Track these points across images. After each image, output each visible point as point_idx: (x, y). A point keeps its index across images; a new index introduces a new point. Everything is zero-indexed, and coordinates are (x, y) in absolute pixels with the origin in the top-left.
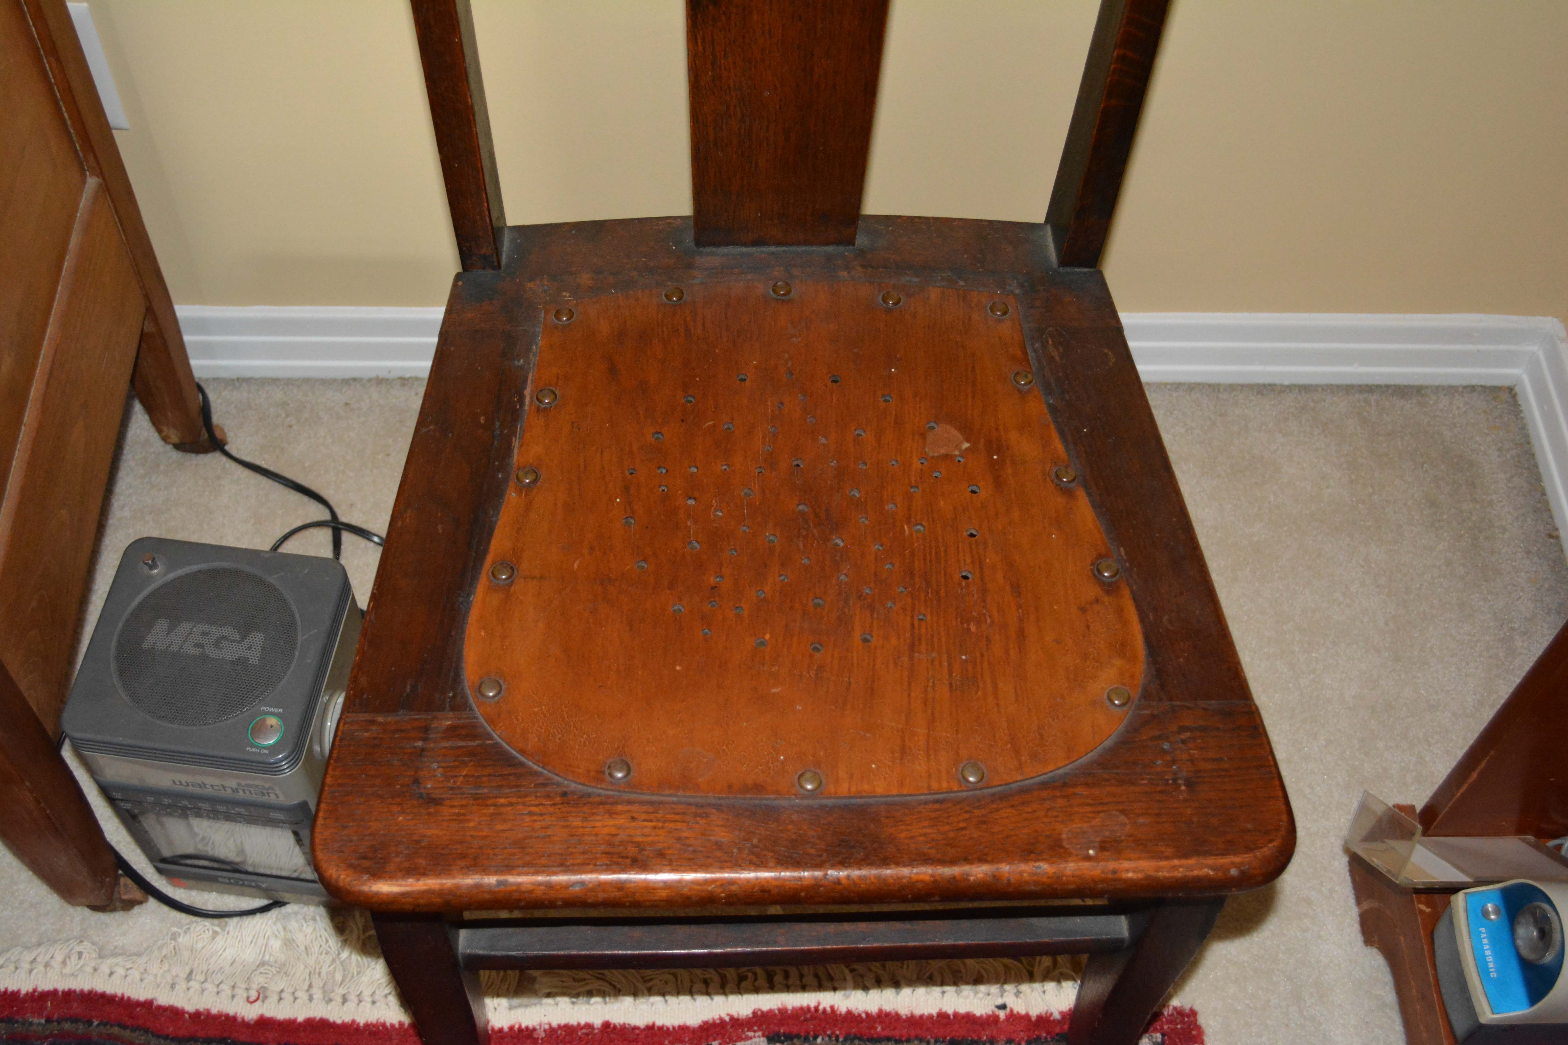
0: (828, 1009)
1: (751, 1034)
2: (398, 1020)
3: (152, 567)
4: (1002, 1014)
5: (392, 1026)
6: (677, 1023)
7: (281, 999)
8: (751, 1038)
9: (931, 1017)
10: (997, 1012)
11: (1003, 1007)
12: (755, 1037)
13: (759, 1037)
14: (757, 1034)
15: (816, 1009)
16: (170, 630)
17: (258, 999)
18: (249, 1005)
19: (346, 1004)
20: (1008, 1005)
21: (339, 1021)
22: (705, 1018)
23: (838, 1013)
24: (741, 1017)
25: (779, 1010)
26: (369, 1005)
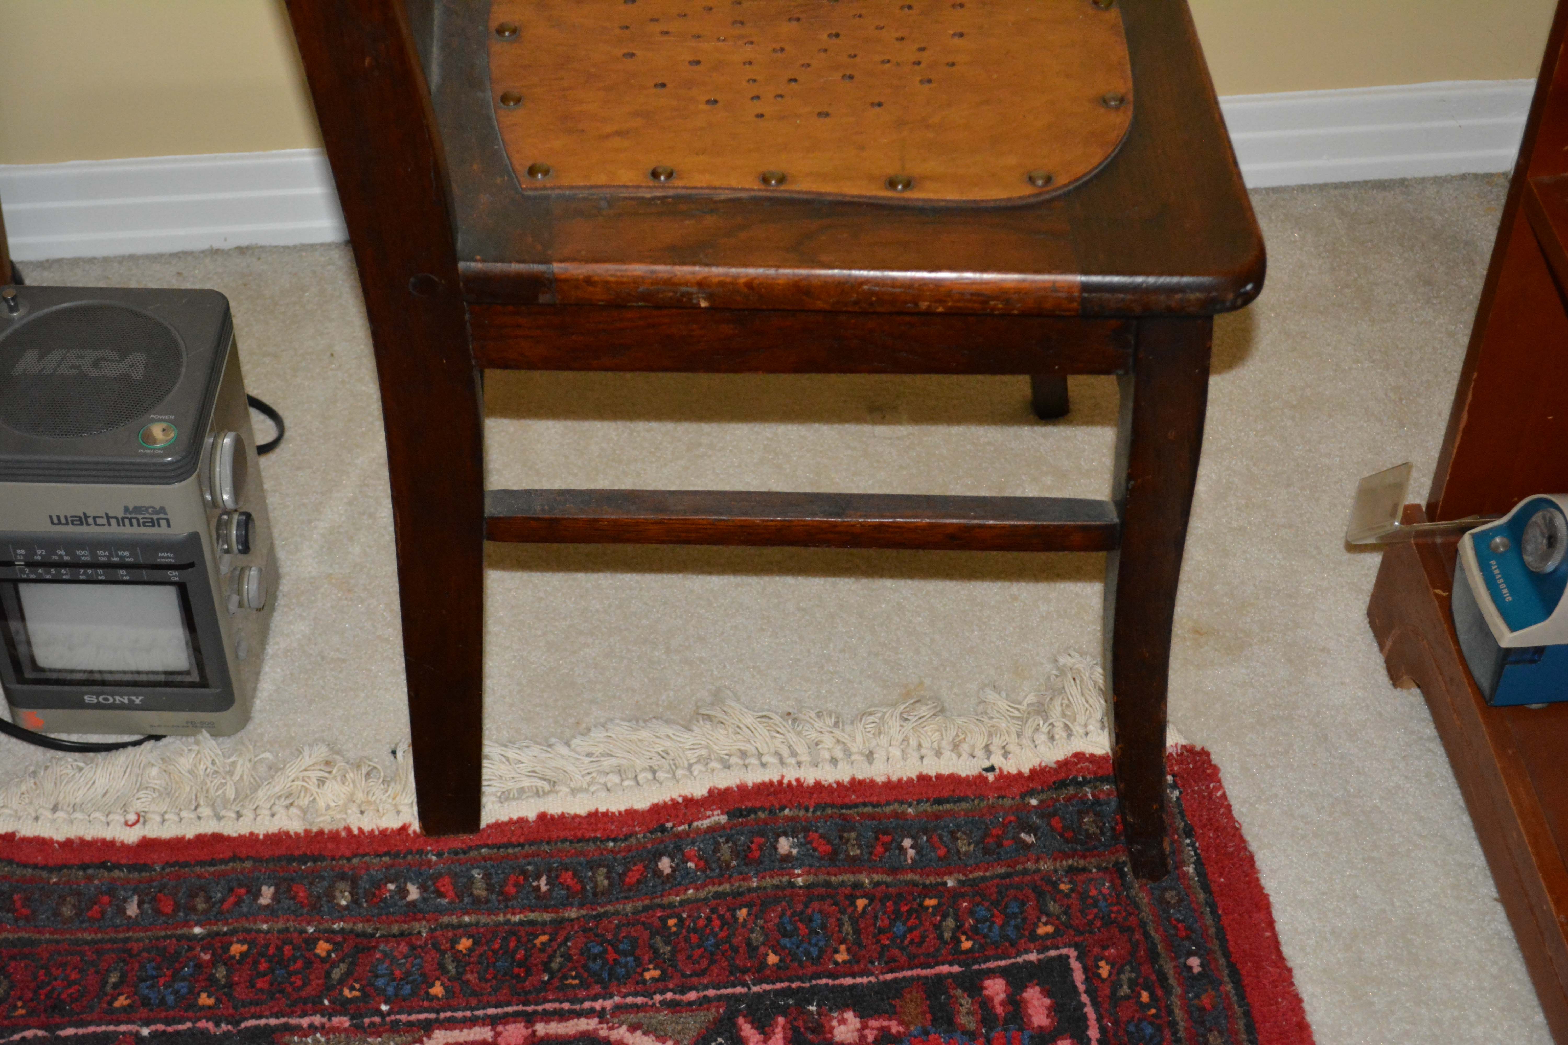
0: (794, 783)
1: (709, 813)
2: (304, 828)
3: (12, 309)
4: (991, 777)
5: (296, 834)
6: (622, 809)
7: (164, 821)
8: (709, 817)
9: (910, 780)
10: (984, 773)
11: (992, 769)
12: (713, 815)
13: (718, 815)
14: (716, 813)
15: (780, 782)
16: (41, 357)
17: (137, 822)
18: (128, 828)
19: (241, 819)
20: (996, 766)
21: (235, 835)
22: (656, 801)
23: (805, 785)
24: (695, 798)
25: (738, 787)
26: (268, 818)
